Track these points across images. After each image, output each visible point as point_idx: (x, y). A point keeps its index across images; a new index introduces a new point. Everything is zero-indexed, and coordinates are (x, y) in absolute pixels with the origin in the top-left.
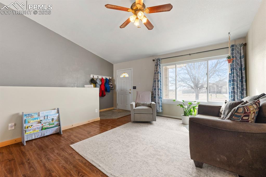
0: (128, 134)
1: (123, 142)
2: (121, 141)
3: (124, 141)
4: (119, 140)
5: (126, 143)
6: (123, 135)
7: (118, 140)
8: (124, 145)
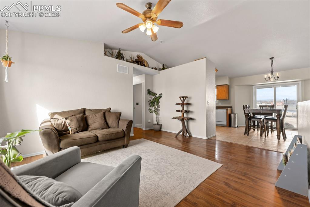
0: (158, 174)
1: (166, 163)
2: (168, 164)
3: (166, 165)
4: (171, 166)
5: (163, 162)
6: (167, 174)
7: (173, 166)
8: (165, 160)
